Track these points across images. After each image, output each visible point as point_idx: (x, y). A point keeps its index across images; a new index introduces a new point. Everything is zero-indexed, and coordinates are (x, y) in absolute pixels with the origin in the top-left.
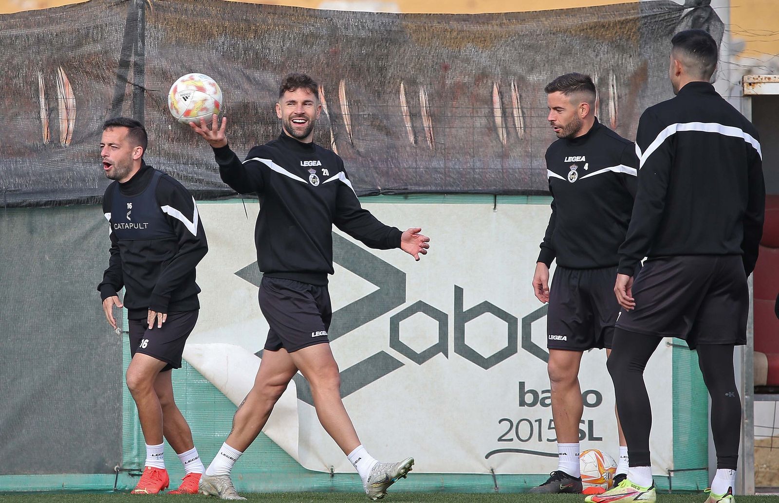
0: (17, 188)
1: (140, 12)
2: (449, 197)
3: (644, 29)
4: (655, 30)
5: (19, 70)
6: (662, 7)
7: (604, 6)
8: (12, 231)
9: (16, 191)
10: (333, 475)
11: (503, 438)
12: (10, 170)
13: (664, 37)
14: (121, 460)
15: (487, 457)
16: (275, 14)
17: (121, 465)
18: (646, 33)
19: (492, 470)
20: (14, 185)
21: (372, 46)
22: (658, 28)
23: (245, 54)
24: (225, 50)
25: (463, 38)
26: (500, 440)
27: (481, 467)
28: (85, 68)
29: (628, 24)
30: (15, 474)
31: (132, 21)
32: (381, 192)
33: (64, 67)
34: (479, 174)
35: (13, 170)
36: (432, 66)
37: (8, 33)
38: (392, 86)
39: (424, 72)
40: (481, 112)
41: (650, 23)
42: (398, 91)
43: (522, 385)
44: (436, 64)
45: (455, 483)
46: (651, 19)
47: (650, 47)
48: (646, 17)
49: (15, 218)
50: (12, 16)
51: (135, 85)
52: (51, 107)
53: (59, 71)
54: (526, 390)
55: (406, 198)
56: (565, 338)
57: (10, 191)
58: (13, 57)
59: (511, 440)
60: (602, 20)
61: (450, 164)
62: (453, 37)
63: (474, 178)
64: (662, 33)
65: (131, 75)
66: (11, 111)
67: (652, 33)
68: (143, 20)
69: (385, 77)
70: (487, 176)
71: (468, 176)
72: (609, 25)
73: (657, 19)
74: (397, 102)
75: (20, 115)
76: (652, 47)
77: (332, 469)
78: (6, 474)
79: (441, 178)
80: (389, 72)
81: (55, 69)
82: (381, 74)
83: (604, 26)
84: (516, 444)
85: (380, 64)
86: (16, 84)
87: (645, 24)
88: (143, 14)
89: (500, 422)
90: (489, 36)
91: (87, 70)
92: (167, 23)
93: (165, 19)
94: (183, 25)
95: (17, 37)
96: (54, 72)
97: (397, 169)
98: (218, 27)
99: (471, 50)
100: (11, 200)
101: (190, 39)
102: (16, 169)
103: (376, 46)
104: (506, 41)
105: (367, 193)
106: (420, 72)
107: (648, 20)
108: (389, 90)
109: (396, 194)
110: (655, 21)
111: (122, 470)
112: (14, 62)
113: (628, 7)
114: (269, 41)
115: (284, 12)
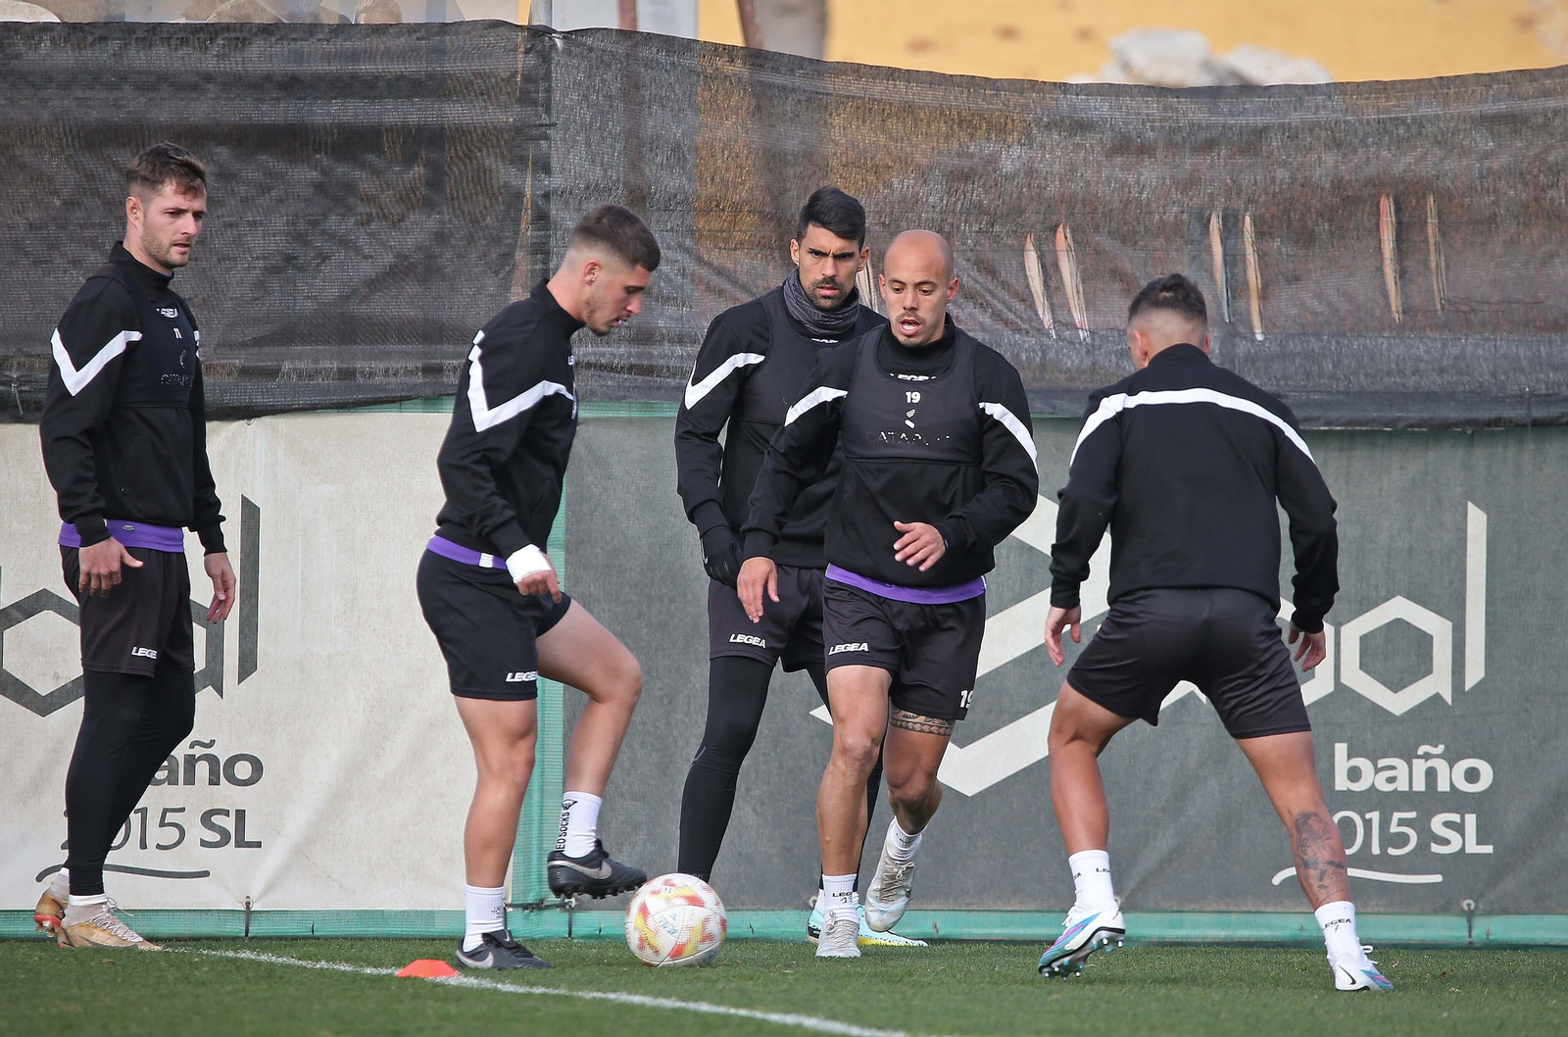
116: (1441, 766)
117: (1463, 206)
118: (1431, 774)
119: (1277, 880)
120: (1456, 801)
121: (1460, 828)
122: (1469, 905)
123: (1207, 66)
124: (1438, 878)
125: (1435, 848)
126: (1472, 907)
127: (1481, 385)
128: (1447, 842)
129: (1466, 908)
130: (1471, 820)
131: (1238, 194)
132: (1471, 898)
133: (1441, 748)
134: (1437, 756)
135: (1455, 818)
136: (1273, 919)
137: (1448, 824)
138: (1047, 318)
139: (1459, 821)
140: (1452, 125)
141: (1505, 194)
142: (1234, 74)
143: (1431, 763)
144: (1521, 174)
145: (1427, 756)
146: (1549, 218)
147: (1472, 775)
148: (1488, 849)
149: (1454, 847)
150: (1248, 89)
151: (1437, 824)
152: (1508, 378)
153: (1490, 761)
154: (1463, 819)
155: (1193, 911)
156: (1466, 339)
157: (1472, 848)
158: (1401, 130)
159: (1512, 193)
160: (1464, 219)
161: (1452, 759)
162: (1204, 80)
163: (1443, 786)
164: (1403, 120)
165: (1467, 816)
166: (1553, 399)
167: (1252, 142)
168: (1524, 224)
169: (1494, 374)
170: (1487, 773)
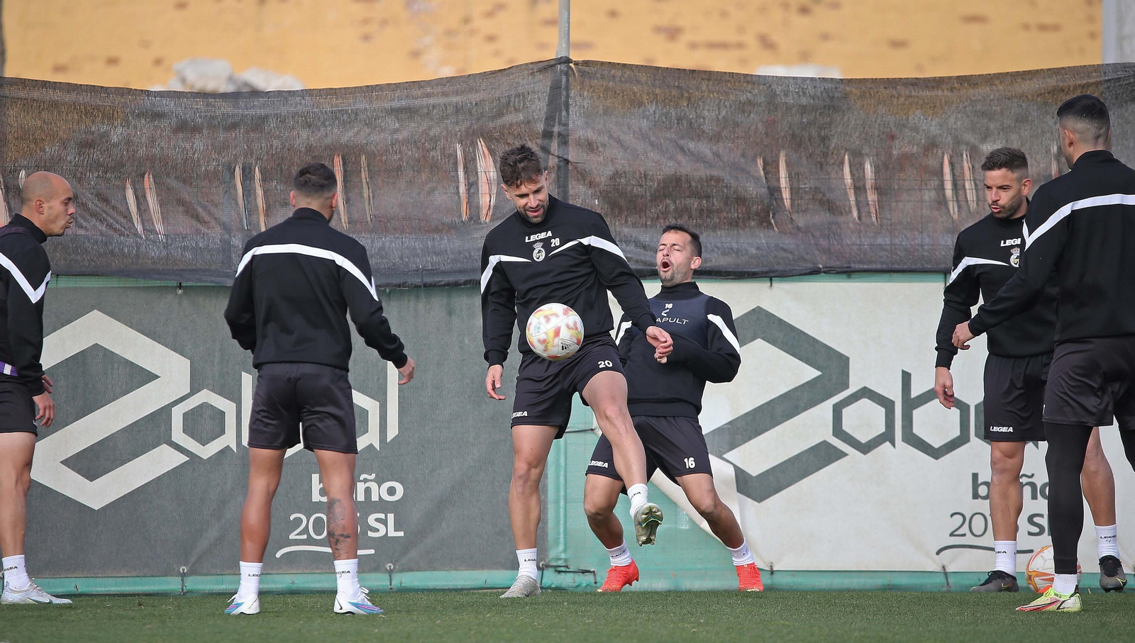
0: (434, 268)
1: (564, 79)
2: (895, 275)
3: (1108, 93)
4: (1119, 94)
5: (436, 141)
6: (1127, 69)
7: (1063, 68)
8: (429, 313)
9: (434, 270)
10: (772, 572)
11: (956, 533)
12: (427, 248)
13: (1129, 103)
14: (546, 556)
15: (938, 553)
16: (709, 80)
17: (547, 561)
18: (1110, 98)
19: (944, 567)
20: (432, 263)
21: (814, 114)
22: (1123, 93)
23: (678, 123)
24: (657, 119)
25: (911, 104)
26: (952, 535)
27: (932, 565)
28: (507, 139)
29: (1090, 88)
30: (434, 570)
31: (556, 88)
32: (823, 270)
33: (484, 138)
34: (928, 251)
35: (430, 247)
36: (879, 136)
37: (425, 101)
38: (835, 157)
39: (870, 142)
40: (931, 185)
41: (1114, 86)
42: (842, 163)
43: (975, 476)
44: (883, 133)
45: (904, 581)
46: (1115, 82)
47: (1114, 114)
48: (1109, 80)
49: (433, 300)
50: (429, 83)
51: (558, 157)
52: (470, 181)
53: (479, 142)
54: (980, 482)
55: (849, 277)
56: (1011, 430)
57: (427, 270)
58: (430, 128)
59: (964, 535)
60: (1061, 84)
61: (897, 241)
62: (900, 103)
63: (923, 256)
64: (1127, 98)
65: (554, 146)
66: (428, 186)
67: (1117, 98)
68: (567, 88)
69: (828, 148)
70: (937, 253)
71: (916, 254)
72: (1069, 89)
73: (1121, 83)
74: (840, 174)
75: (437, 189)
76: (1116, 113)
77: (771, 566)
78: (425, 570)
79: (887, 256)
80: (832, 142)
81: (474, 140)
82: (824, 145)
83: (1063, 91)
84: (969, 540)
85: (823, 133)
86: (433, 157)
87: (1109, 88)
88: (568, 81)
89: (952, 516)
90: (939, 101)
91: (509, 141)
92: (594, 91)
93: (591, 87)
94: (610, 93)
95: (434, 107)
96: (474, 144)
97: (839, 246)
98: (648, 94)
99: (920, 118)
100: (428, 280)
101: (618, 107)
102: (433, 246)
103: (818, 114)
104: (957, 108)
105: (808, 271)
106: (866, 142)
107: (1111, 83)
108: (832, 161)
109: (838, 273)
110: (1119, 85)
111: (548, 566)
112: (432, 133)
113: (1090, 69)
114: (703, 109)
115: (719, 78)
116: (374, 486)
117: (382, 162)
118: (368, 491)
119: (278, 555)
120: (383, 506)
121: (385, 522)
122: (390, 567)
123: (231, 79)
124: (372, 551)
125: (370, 534)
126: (392, 567)
127: (394, 264)
128: (378, 530)
129: (388, 568)
130: (391, 517)
131: (251, 155)
132: (391, 563)
133: (374, 475)
134: (371, 481)
135: (382, 516)
136: (276, 578)
137: (378, 520)
138: (139, 228)
139: (384, 517)
140: (375, 114)
141: (406, 154)
142: (246, 84)
143: (368, 484)
144: (415, 142)
145: (365, 481)
146: (431, 168)
147: (392, 491)
148: (401, 534)
149: (381, 533)
150: (255, 93)
151: (371, 520)
152: (409, 260)
153: (401, 483)
154: (386, 516)
155: (230, 574)
156: (385, 238)
157: (392, 533)
158: (345, 117)
159: (410, 153)
160: (383, 169)
161: (380, 482)
162: (230, 88)
163: (375, 498)
164: (346, 112)
165: (388, 514)
166: (435, 272)
167: (258, 124)
168: (417, 171)
169: (401, 258)
170: (400, 489)
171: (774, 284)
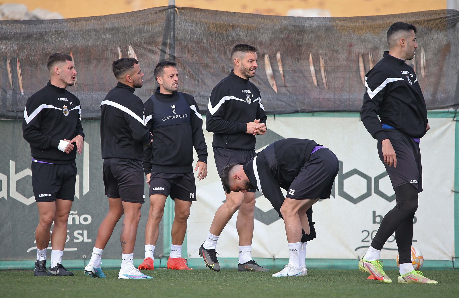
1: (172, 16)
2: (335, 114)
3: (440, 24)
4: (445, 25)
5: (108, 46)
6: (450, 12)
7: (418, 12)
10: (274, 259)
11: (365, 240)
13: (450, 29)
14: (163, 251)
15: (356, 250)
16: (242, 17)
17: (163, 254)
18: (441, 26)
19: (359, 257)
21: (294, 34)
22: (447, 24)
23: (227, 38)
24: (216, 36)
25: (343, 30)
26: (363, 241)
27: (353, 256)
28: (143, 46)
29: (431, 22)
31: (168, 20)
32: (300, 111)
33: (132, 45)
34: (352, 102)
36: (327, 45)
37: (102, 26)
38: (305, 55)
39: (322, 47)
40: (353, 69)
41: (443, 21)
42: (308, 58)
43: (374, 213)
44: (329, 43)
45: (339, 264)
46: (444, 19)
47: (443, 34)
48: (441, 18)
50: (104, 17)
51: (170, 55)
53: (129, 47)
54: (376, 215)
55: (313, 115)
58: (105, 40)
59: (369, 241)
60: (417, 19)
61: (336, 97)
62: (337, 29)
63: (349, 104)
64: (449, 27)
65: (168, 50)
66: (104, 69)
67: (444, 27)
68: (174, 21)
69: (301, 51)
70: (356, 103)
71: (346, 103)
72: (421, 22)
73: (447, 19)
74: (308, 64)
76: (444, 34)
77: (274, 257)
79: (332, 104)
80: (303, 48)
81: (127, 46)
82: (299, 49)
83: (418, 23)
85: (299, 43)
86: (106, 54)
87: (440, 22)
88: (174, 17)
89: (363, 232)
90: (357, 28)
91: (144, 47)
92: (186, 22)
93: (185, 20)
94: (194, 23)
95: (107, 29)
96: (127, 48)
97: (308, 99)
98: (213, 24)
99: (347, 36)
101: (198, 30)
103: (296, 34)
104: (366, 31)
105: (293, 112)
106: (320, 48)
107: (442, 19)
108: (304, 58)
109: (308, 112)
110: (446, 20)
111: (163, 257)
112: (106, 42)
113: (431, 12)
114: (240, 31)
115: (247, 16)
116: (77, 217)
117: (81, 56)
118: (74, 219)
119: (28, 251)
120: (81, 227)
121: (82, 235)
122: (85, 257)
124: (76, 249)
125: (75, 241)
126: (86, 257)
127: (87, 108)
128: (79, 239)
129: (84, 257)
130: (85, 232)
131: (14, 53)
132: (85, 255)
133: (76, 212)
134: (75, 214)
135: (81, 232)
136: (28, 262)
137: (79, 234)
139: (82, 233)
140: (77, 32)
141: (93, 52)
143: (74, 216)
144: (97, 46)
145: (72, 214)
146: (106, 59)
147: (86, 219)
148: (90, 241)
149: (81, 240)
151: (75, 234)
152: (95, 106)
153: (91, 215)
154: (83, 232)
155: (4, 260)
156: (83, 95)
157: (86, 240)
158: (62, 34)
159: (95, 52)
160: (82, 60)
161: (80, 215)
163: (77, 223)
164: (63, 31)
165: (84, 231)
168: (99, 61)
169: (91, 105)
170: (90, 218)
171: (276, 118)
